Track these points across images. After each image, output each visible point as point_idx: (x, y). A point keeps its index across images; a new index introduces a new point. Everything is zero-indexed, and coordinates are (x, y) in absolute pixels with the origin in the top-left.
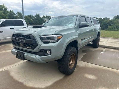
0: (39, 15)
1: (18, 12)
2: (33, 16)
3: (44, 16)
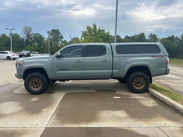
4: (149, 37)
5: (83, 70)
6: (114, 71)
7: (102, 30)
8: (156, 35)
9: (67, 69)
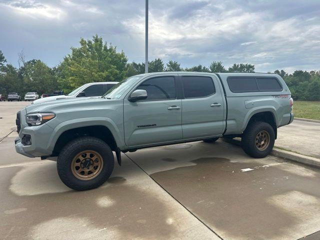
0: (219, 65)
1: (170, 63)
2: (204, 68)
3: (235, 65)
4: (168, 66)
5: (181, 125)
6: (228, 122)
7: (111, 50)
8: (178, 63)
9: (153, 125)
